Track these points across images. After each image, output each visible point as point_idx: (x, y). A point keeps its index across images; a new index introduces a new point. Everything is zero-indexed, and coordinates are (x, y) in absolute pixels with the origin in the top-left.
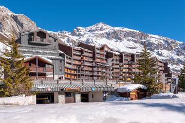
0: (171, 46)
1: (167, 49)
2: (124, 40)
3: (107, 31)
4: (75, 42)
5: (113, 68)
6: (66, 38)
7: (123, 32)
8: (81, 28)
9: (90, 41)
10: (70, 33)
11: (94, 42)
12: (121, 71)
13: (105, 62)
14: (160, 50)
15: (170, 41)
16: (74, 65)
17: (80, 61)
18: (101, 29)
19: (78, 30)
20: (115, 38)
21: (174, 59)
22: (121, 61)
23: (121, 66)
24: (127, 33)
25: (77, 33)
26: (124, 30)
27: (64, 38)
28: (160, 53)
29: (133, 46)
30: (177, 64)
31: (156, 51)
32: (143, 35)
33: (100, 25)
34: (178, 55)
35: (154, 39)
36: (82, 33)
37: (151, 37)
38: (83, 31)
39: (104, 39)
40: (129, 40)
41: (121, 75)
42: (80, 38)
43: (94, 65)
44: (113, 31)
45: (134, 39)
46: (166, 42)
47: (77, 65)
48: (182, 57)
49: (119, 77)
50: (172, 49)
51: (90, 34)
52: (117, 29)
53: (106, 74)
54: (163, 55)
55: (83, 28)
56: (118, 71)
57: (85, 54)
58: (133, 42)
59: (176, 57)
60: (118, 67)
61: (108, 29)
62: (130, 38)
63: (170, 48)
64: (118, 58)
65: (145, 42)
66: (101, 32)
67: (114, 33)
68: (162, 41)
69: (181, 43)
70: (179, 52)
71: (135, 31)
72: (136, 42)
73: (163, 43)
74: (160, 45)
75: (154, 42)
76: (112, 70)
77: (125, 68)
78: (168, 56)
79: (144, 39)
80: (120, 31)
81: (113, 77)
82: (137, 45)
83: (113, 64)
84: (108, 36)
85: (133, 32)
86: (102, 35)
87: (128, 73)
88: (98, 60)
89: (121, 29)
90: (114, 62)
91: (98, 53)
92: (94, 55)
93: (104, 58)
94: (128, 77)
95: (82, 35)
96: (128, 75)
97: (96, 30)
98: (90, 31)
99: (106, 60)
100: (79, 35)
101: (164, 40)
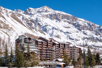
0: (92, 28)
1: (90, 30)
2: (62, 21)
3: (50, 13)
4: (28, 20)
5: (56, 51)
6: (21, 17)
7: (61, 15)
8: (31, 9)
9: (38, 20)
10: (24, 12)
11: (41, 21)
12: (60, 52)
13: (52, 47)
14: (85, 30)
15: (91, 24)
16: (39, 49)
17: (41, 47)
18: (46, 11)
19: (30, 10)
20: (56, 19)
21: (94, 38)
22: (59, 47)
23: (60, 50)
24: (64, 15)
25: (29, 13)
26: (61, 13)
27: (20, 17)
28: (85, 32)
29: (68, 26)
30: (96, 41)
31: (83, 30)
32: (74, 18)
33: (46, 8)
34: (96, 34)
35: (81, 22)
36: (33, 13)
37: (79, 20)
38: (33, 11)
39: (48, 19)
40: (65, 21)
41: (60, 54)
42: (31, 17)
43: (48, 49)
44: (54, 13)
45: (68, 21)
46: (89, 24)
47: (40, 49)
48: (99, 36)
49: (58, 55)
50: (93, 30)
51: (38, 14)
52: (57, 12)
53: (53, 54)
54: (87, 34)
55: (34, 9)
56: (58, 52)
57: (44, 44)
58: (68, 23)
59: (95, 36)
60: (58, 50)
61: (51, 11)
62: (66, 20)
63: (91, 29)
64: (58, 46)
65: (75, 23)
66: (46, 14)
67: (55, 15)
68: (86, 24)
69: (98, 26)
70: (97, 32)
71: (69, 15)
72: (69, 23)
73: (87, 25)
74: (85, 27)
75: (81, 24)
76: (56, 52)
77: (61, 51)
78: (90, 35)
79: (75, 21)
80: (59, 14)
81: (56, 55)
82: (71, 25)
83: (56, 49)
84: (51, 17)
85: (68, 16)
86: (47, 16)
87: (62, 53)
88: (49, 47)
89: (60, 13)
90: (57, 48)
91: (49, 43)
92: (47, 44)
93: (52, 45)
94: (62, 56)
95: (32, 15)
96: (62, 54)
97: (43, 12)
98: (38, 12)
99: (53, 46)
100: (31, 14)
101: (87, 23)
